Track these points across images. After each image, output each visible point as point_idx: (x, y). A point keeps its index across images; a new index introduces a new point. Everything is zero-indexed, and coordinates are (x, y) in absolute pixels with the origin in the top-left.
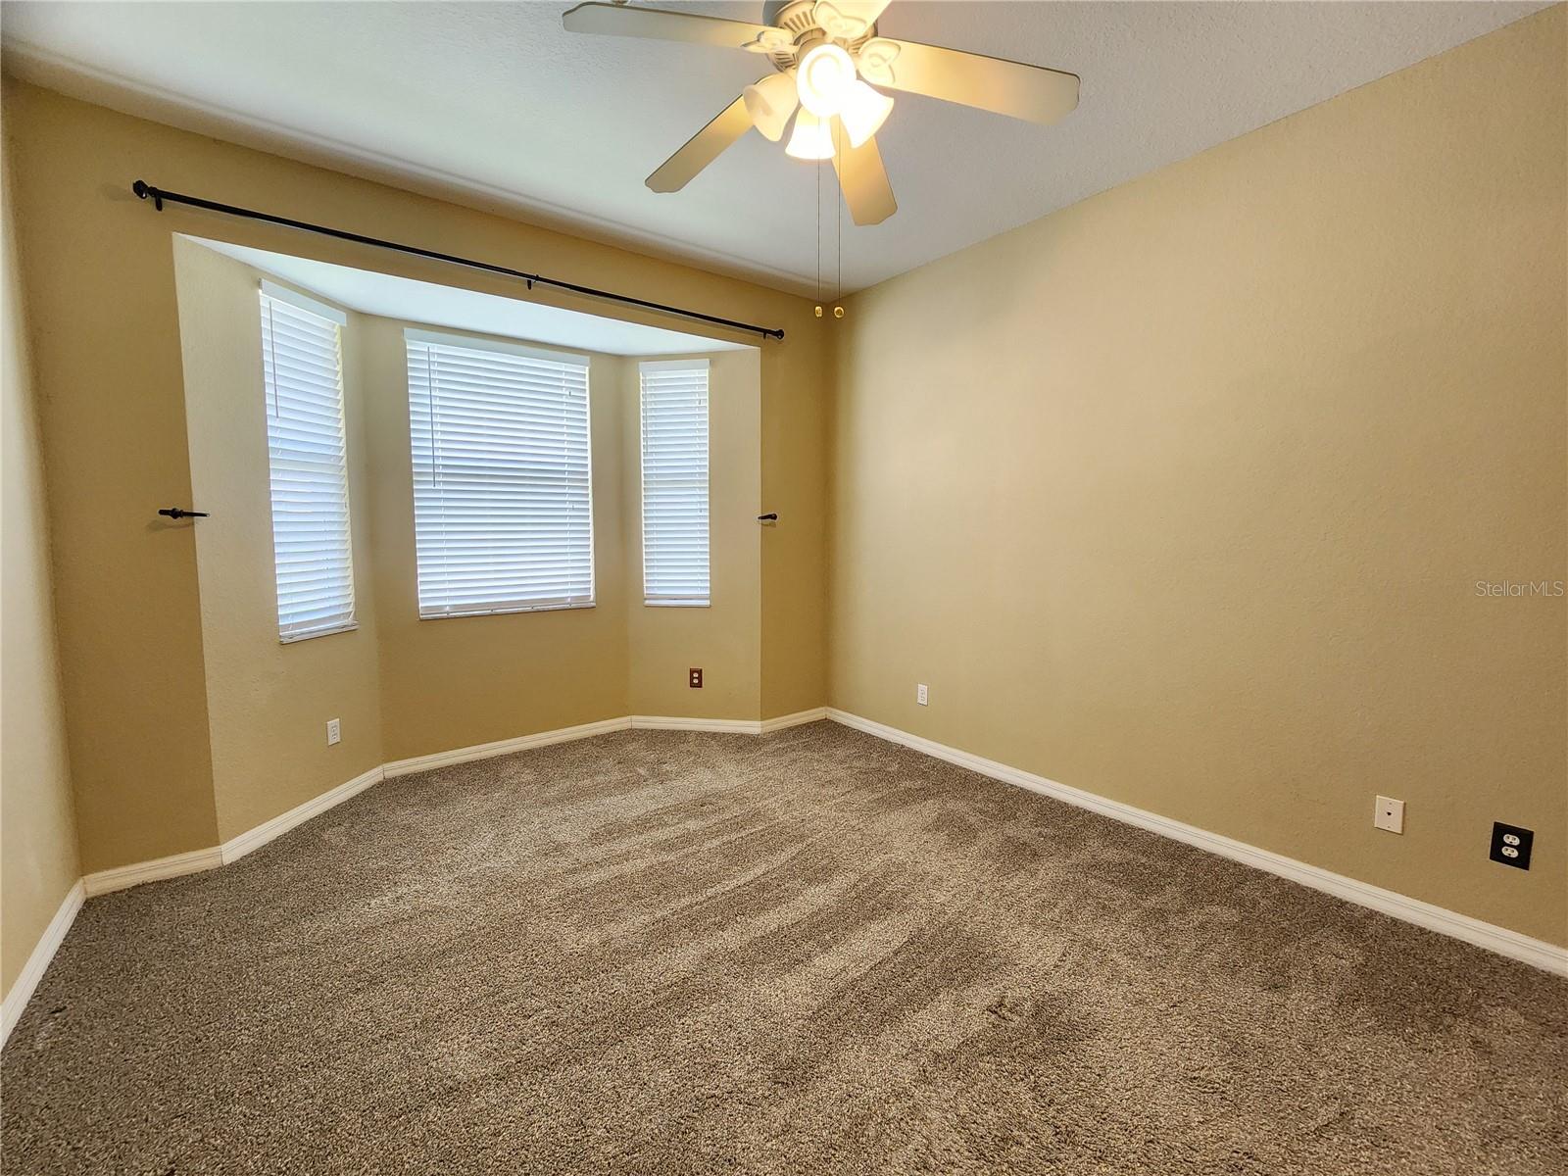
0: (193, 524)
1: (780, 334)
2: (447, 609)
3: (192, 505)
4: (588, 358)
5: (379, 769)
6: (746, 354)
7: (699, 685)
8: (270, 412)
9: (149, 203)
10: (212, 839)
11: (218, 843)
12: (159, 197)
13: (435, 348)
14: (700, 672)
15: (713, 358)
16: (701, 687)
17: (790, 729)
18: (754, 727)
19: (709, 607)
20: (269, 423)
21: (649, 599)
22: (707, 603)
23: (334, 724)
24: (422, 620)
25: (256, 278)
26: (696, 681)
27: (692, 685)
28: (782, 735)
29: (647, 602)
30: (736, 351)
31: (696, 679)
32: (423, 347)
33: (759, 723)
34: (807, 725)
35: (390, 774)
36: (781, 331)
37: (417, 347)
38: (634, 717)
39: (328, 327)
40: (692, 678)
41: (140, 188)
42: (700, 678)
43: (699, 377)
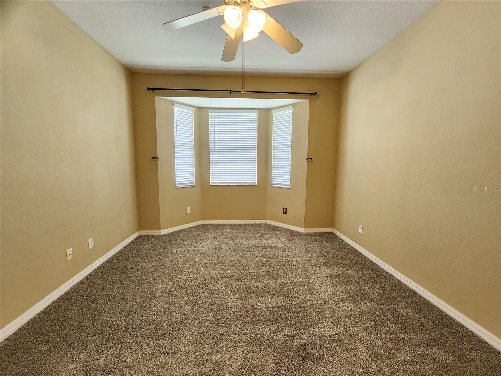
0: (157, 160)
1: (316, 94)
2: (217, 183)
3: (157, 155)
4: (257, 111)
5: (200, 221)
6: (304, 103)
7: (286, 213)
8: (175, 134)
9: (151, 91)
10: (159, 229)
11: (160, 230)
12: (153, 89)
13: (216, 114)
14: (286, 209)
15: (294, 105)
16: (286, 214)
17: (315, 233)
18: (301, 230)
19: (290, 188)
20: (175, 137)
21: (273, 184)
22: (289, 187)
23: (188, 208)
24: (211, 185)
25: (173, 103)
26: (285, 212)
27: (284, 213)
28: (309, 235)
29: (273, 185)
30: (301, 102)
31: (285, 211)
32: (213, 114)
33: (303, 229)
34: (322, 233)
35: (202, 223)
36: (316, 92)
37: (212, 114)
38: (268, 220)
39: (191, 112)
40: (284, 211)
41: (149, 89)
42: (286, 211)
43: (289, 112)
